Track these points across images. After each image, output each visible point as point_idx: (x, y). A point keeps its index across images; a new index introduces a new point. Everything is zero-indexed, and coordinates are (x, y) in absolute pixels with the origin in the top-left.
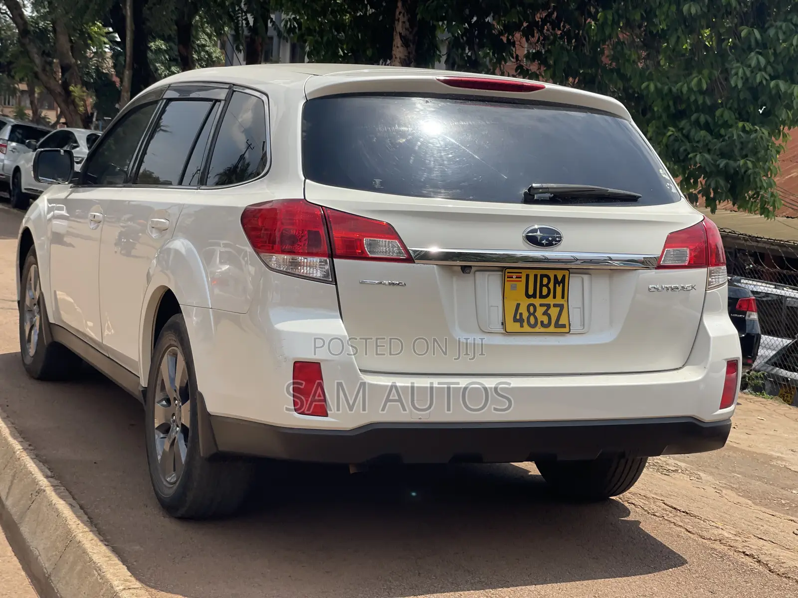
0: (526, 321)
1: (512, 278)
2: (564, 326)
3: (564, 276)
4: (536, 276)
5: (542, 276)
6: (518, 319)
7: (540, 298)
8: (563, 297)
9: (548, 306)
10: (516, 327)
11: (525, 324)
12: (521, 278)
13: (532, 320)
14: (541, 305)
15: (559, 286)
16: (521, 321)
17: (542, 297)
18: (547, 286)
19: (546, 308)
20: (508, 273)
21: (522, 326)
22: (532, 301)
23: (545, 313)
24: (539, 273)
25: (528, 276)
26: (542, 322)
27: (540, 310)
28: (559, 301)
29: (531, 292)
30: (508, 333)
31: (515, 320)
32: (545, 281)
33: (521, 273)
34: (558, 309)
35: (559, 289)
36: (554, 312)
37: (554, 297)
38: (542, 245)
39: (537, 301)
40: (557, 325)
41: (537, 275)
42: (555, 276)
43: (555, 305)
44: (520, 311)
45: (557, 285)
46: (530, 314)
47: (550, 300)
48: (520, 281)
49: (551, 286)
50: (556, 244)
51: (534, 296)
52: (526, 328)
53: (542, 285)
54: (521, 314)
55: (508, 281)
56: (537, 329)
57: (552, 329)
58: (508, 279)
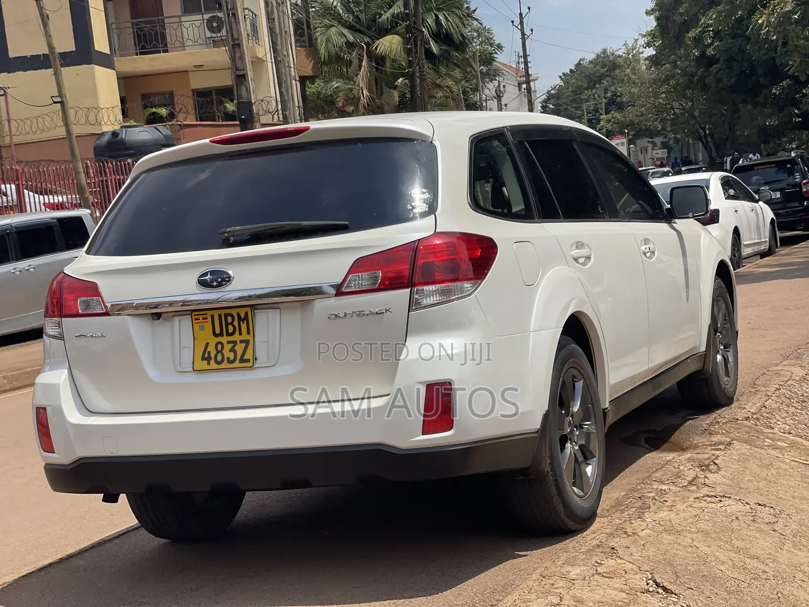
0: (213, 358)
1: (199, 319)
2: (248, 361)
3: (246, 313)
4: (220, 316)
5: (226, 315)
6: (206, 358)
7: (227, 336)
8: (248, 333)
9: (235, 343)
10: (204, 365)
11: (212, 362)
12: (207, 319)
13: (219, 358)
14: (229, 342)
15: (243, 323)
16: (208, 359)
17: (228, 334)
18: (232, 324)
19: (232, 345)
20: (195, 315)
21: (209, 364)
22: (219, 339)
23: (232, 350)
24: (223, 312)
25: (212, 317)
26: (228, 358)
27: (228, 347)
28: (245, 336)
29: (218, 331)
30: (194, 371)
31: (203, 359)
32: (230, 319)
33: (206, 314)
34: (244, 345)
35: (244, 326)
36: (240, 348)
37: (240, 334)
38: (213, 287)
39: (224, 339)
40: (242, 360)
41: (221, 314)
42: (238, 315)
43: (241, 342)
44: (208, 350)
45: (241, 322)
46: (218, 352)
47: (236, 337)
48: (207, 322)
49: (236, 323)
50: (225, 284)
51: (221, 335)
52: (213, 365)
53: (227, 324)
54: (209, 353)
55: (195, 323)
56: (223, 366)
57: (237, 364)
58: (196, 321)
